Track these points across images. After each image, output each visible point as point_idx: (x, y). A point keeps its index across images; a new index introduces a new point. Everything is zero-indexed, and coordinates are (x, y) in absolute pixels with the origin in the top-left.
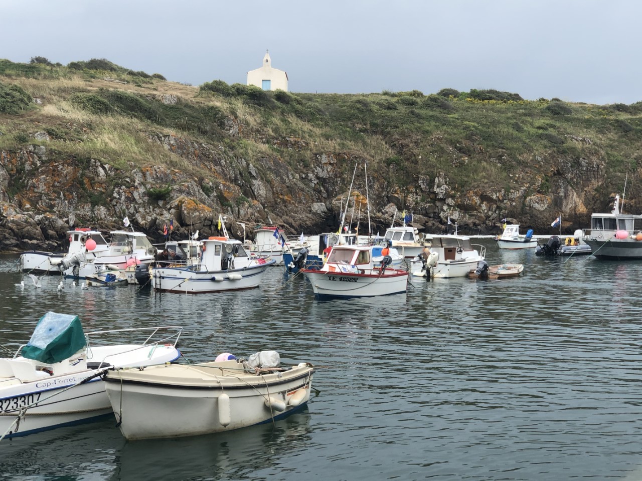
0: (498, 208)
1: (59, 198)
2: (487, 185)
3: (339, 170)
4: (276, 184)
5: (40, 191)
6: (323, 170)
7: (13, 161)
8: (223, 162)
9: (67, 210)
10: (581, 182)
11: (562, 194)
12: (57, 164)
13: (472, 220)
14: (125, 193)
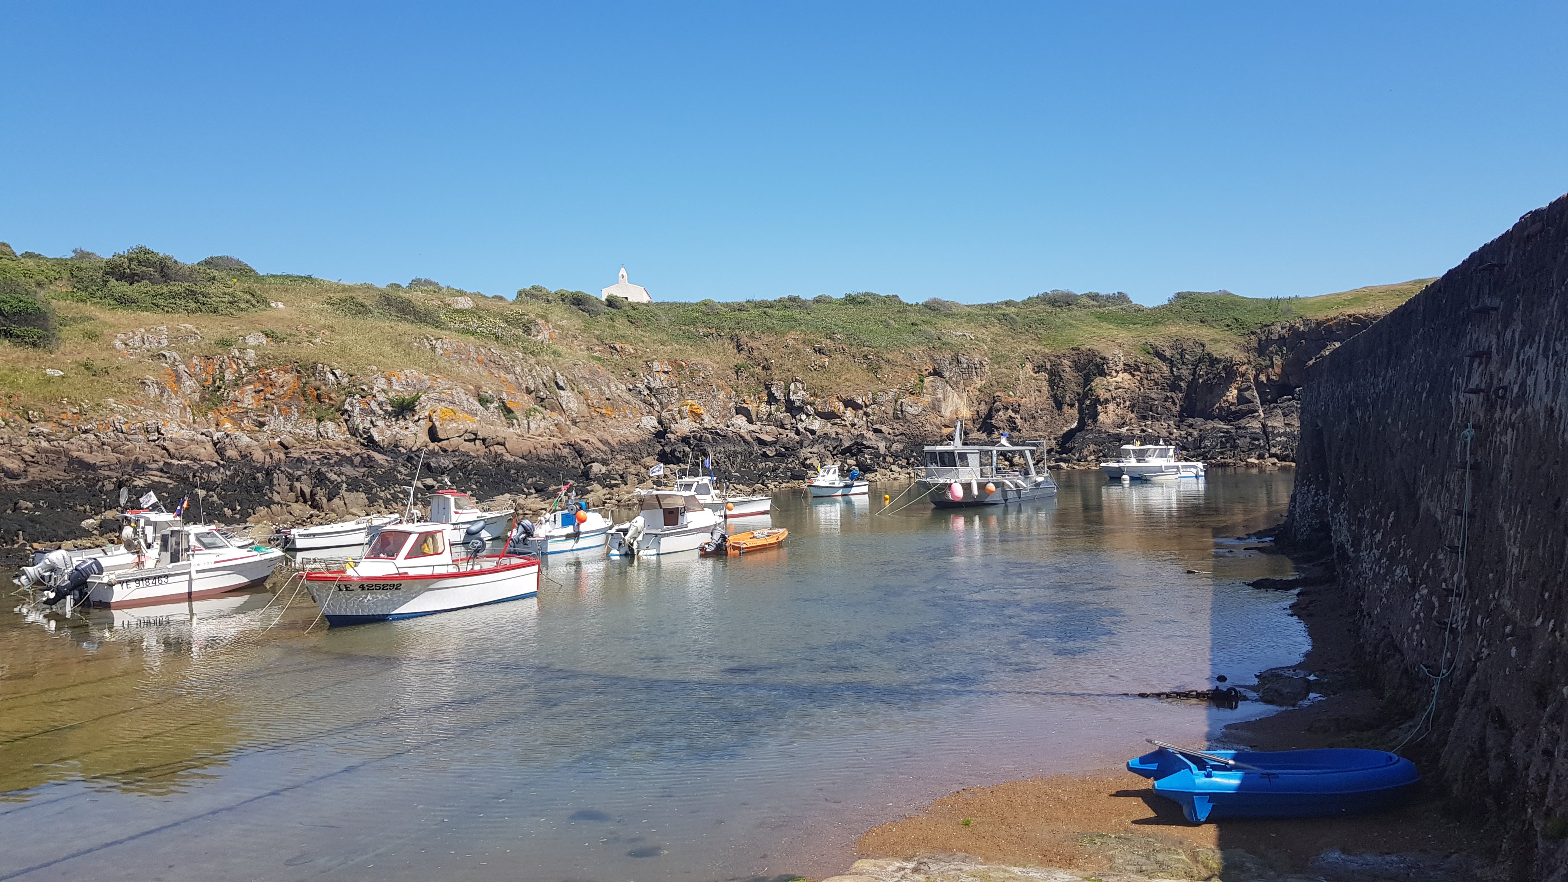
0: (866, 414)
1: (272, 413)
2: (851, 389)
3: (675, 379)
4: (592, 395)
5: (246, 406)
6: (655, 380)
7: (210, 369)
8: (518, 370)
9: (282, 429)
10: (962, 381)
11: (940, 396)
12: (270, 371)
13: (834, 430)
14: (360, 403)
